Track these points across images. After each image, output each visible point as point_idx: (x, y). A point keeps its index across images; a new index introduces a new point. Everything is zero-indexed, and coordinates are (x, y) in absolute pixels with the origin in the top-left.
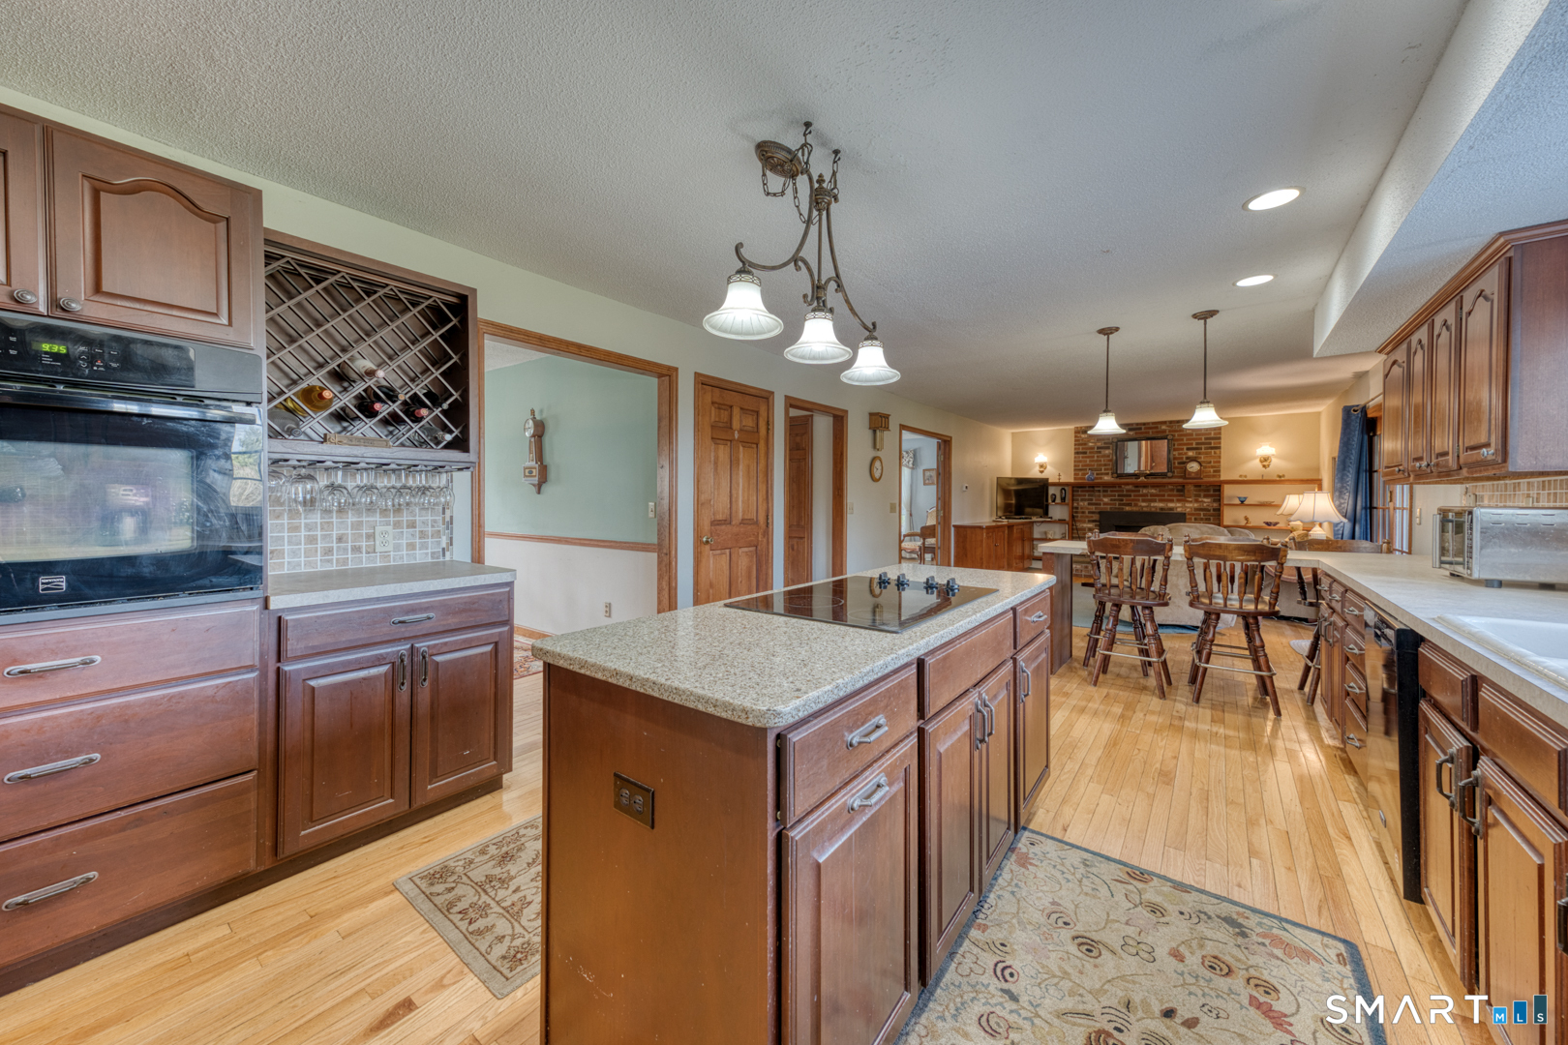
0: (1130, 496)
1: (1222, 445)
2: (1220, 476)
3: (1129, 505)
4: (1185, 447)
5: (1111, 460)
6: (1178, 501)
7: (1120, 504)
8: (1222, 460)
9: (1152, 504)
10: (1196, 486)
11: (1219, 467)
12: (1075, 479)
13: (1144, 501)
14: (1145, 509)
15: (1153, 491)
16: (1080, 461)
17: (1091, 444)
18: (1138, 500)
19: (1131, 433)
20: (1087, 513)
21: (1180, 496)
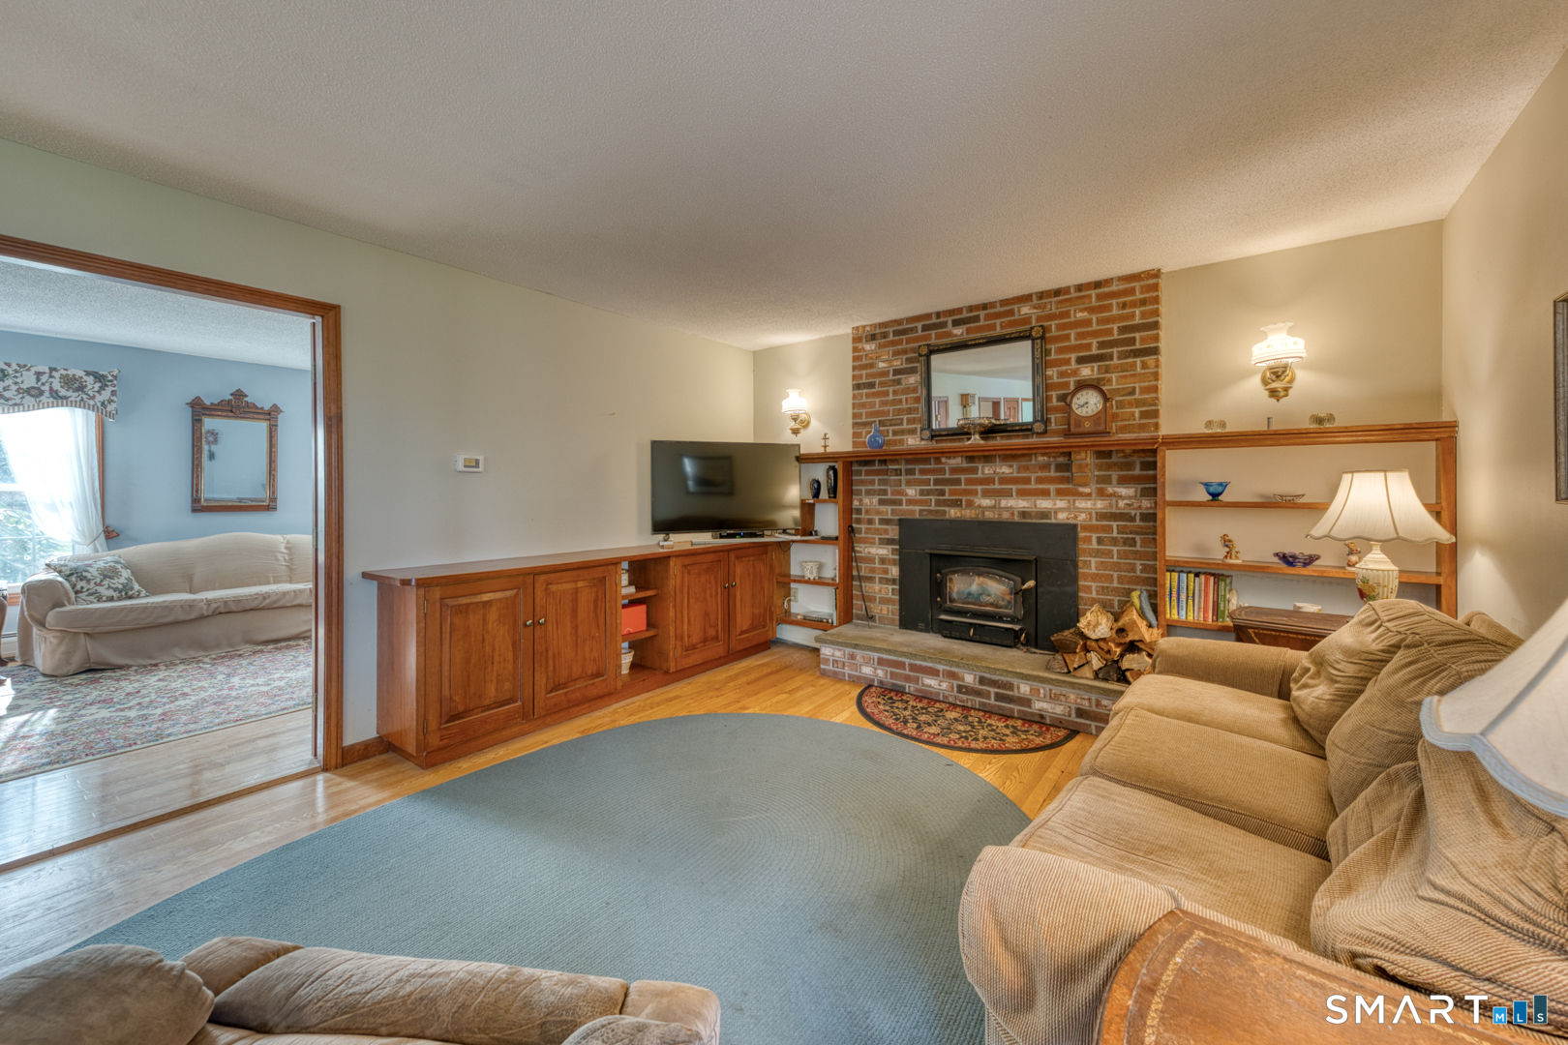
0: (958, 482)
1: (1162, 345)
2: (1157, 426)
3: (957, 504)
4: (1073, 356)
5: (919, 399)
6: (1060, 493)
7: (938, 503)
8: (1162, 384)
9: (1004, 503)
10: (1100, 454)
11: (1155, 401)
12: (853, 443)
13: (986, 494)
14: (989, 515)
15: (1005, 470)
16: (863, 406)
17: (881, 365)
18: (975, 493)
19: (958, 331)
20: (877, 522)
21: (1068, 480)
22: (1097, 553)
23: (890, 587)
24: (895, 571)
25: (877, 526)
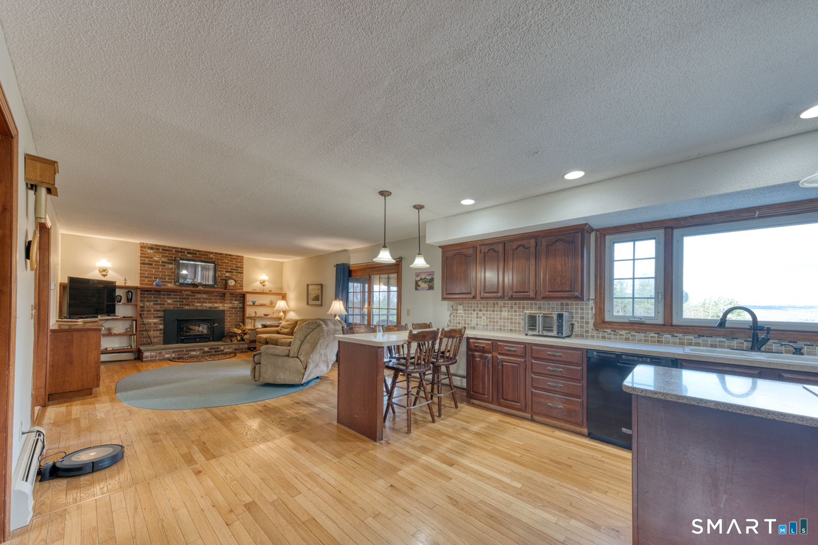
0: (188, 299)
1: (244, 272)
2: (243, 289)
3: (188, 305)
4: (224, 270)
5: (174, 273)
6: (221, 303)
7: (180, 305)
8: (244, 280)
9: (204, 305)
10: (230, 294)
11: (242, 284)
12: (141, 284)
13: (198, 302)
14: (199, 308)
15: (205, 296)
16: (146, 271)
17: (156, 258)
18: (195, 302)
19: (189, 256)
20: (152, 311)
21: (222, 299)
22: (229, 316)
23: (159, 332)
24: (161, 327)
25: (153, 312)
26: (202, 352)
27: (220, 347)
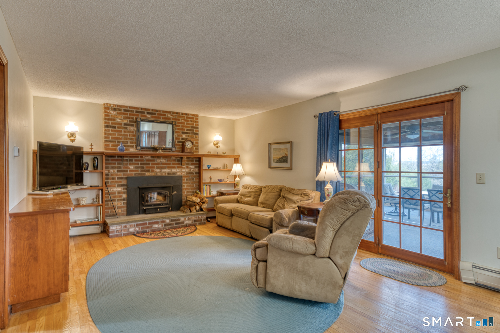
0: (149, 164)
1: (199, 133)
2: (199, 152)
3: (148, 171)
4: (181, 131)
5: (135, 136)
6: (178, 167)
7: (142, 171)
8: (199, 142)
9: (163, 170)
11: (198, 146)
12: (106, 149)
13: (158, 168)
14: (159, 174)
15: (163, 161)
16: (110, 134)
17: (118, 120)
18: (154, 167)
19: (149, 116)
20: (116, 178)
21: (179, 164)
22: (187, 183)
23: (122, 202)
24: (125, 196)
25: (116, 180)
26: (163, 224)
27: (180, 218)
